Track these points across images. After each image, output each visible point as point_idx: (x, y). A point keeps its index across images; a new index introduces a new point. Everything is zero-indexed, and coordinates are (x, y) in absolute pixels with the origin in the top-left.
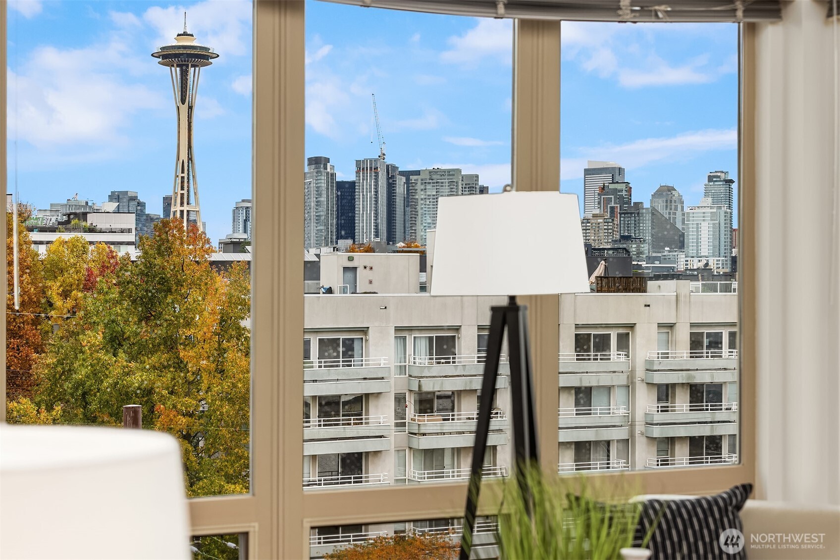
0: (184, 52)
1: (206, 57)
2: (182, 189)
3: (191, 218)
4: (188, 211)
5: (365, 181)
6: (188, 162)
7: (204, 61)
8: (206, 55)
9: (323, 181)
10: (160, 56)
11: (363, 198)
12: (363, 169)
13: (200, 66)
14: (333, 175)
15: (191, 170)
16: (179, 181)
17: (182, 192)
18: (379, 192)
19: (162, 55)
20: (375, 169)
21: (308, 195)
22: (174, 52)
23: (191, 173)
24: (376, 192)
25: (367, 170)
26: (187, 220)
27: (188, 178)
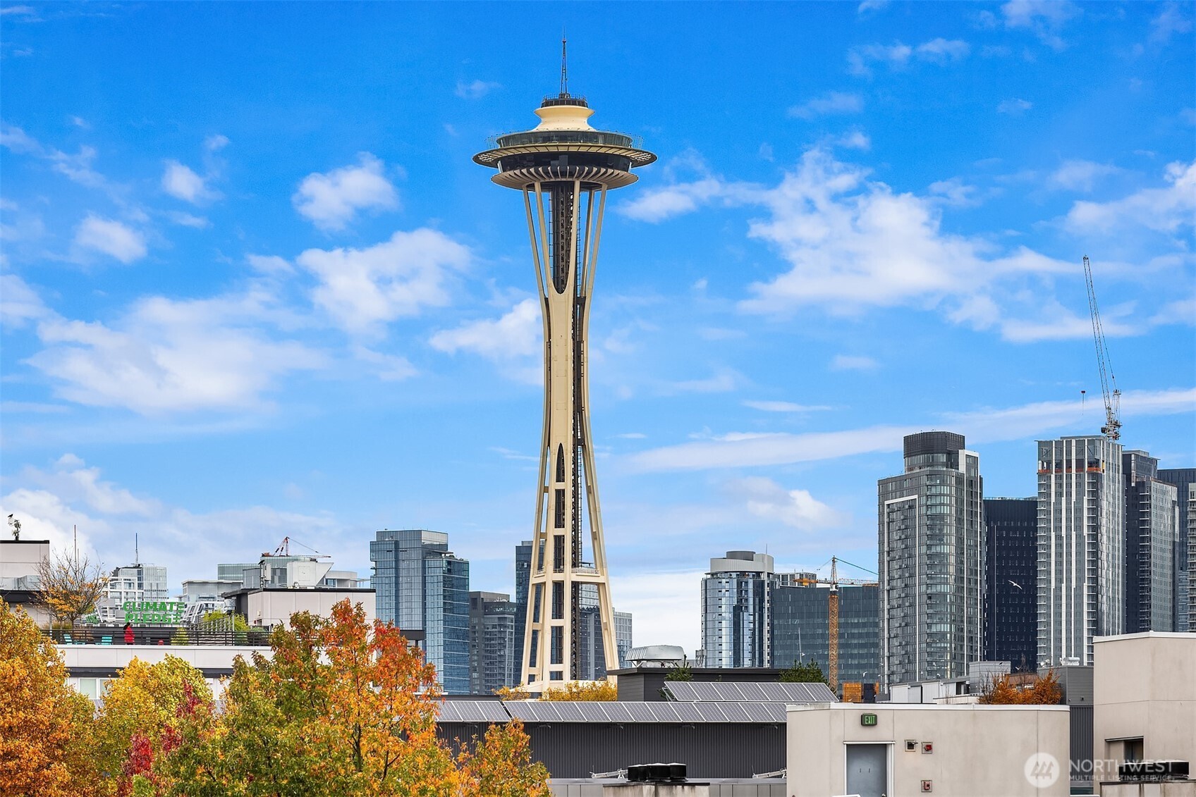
0: (562, 149)
1: (621, 162)
2: (559, 523)
3: (586, 602)
4: (575, 585)
5: (1064, 499)
6: (575, 452)
7: (617, 172)
8: (619, 155)
9: (946, 500)
10: (496, 161)
11: (1059, 546)
12: (1059, 465)
13: (605, 186)
14: (974, 484)
15: (581, 472)
16: (550, 499)
17: (559, 532)
18: (1104, 530)
19: (502, 159)
20: (1090, 465)
21: (906, 538)
22: (533, 150)
23: (581, 480)
24: (1095, 529)
25: (1069, 467)
26: (574, 609)
27: (575, 495)
